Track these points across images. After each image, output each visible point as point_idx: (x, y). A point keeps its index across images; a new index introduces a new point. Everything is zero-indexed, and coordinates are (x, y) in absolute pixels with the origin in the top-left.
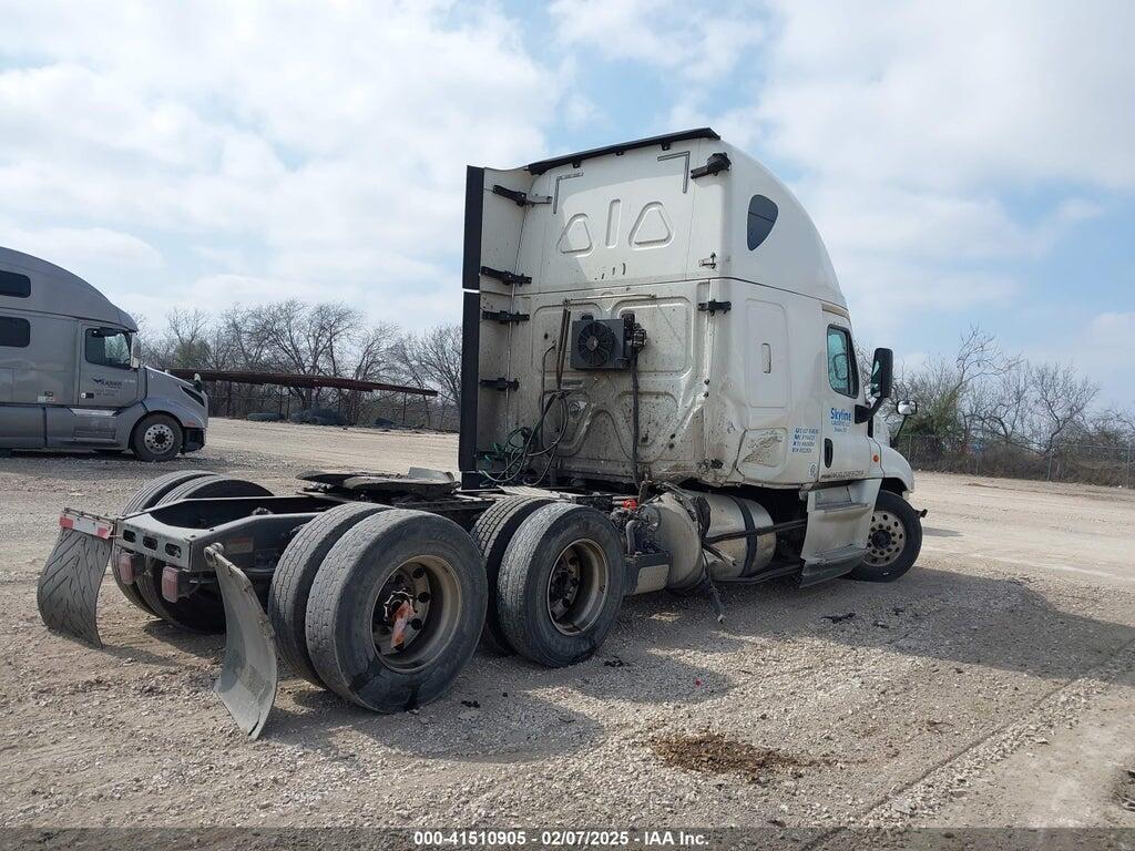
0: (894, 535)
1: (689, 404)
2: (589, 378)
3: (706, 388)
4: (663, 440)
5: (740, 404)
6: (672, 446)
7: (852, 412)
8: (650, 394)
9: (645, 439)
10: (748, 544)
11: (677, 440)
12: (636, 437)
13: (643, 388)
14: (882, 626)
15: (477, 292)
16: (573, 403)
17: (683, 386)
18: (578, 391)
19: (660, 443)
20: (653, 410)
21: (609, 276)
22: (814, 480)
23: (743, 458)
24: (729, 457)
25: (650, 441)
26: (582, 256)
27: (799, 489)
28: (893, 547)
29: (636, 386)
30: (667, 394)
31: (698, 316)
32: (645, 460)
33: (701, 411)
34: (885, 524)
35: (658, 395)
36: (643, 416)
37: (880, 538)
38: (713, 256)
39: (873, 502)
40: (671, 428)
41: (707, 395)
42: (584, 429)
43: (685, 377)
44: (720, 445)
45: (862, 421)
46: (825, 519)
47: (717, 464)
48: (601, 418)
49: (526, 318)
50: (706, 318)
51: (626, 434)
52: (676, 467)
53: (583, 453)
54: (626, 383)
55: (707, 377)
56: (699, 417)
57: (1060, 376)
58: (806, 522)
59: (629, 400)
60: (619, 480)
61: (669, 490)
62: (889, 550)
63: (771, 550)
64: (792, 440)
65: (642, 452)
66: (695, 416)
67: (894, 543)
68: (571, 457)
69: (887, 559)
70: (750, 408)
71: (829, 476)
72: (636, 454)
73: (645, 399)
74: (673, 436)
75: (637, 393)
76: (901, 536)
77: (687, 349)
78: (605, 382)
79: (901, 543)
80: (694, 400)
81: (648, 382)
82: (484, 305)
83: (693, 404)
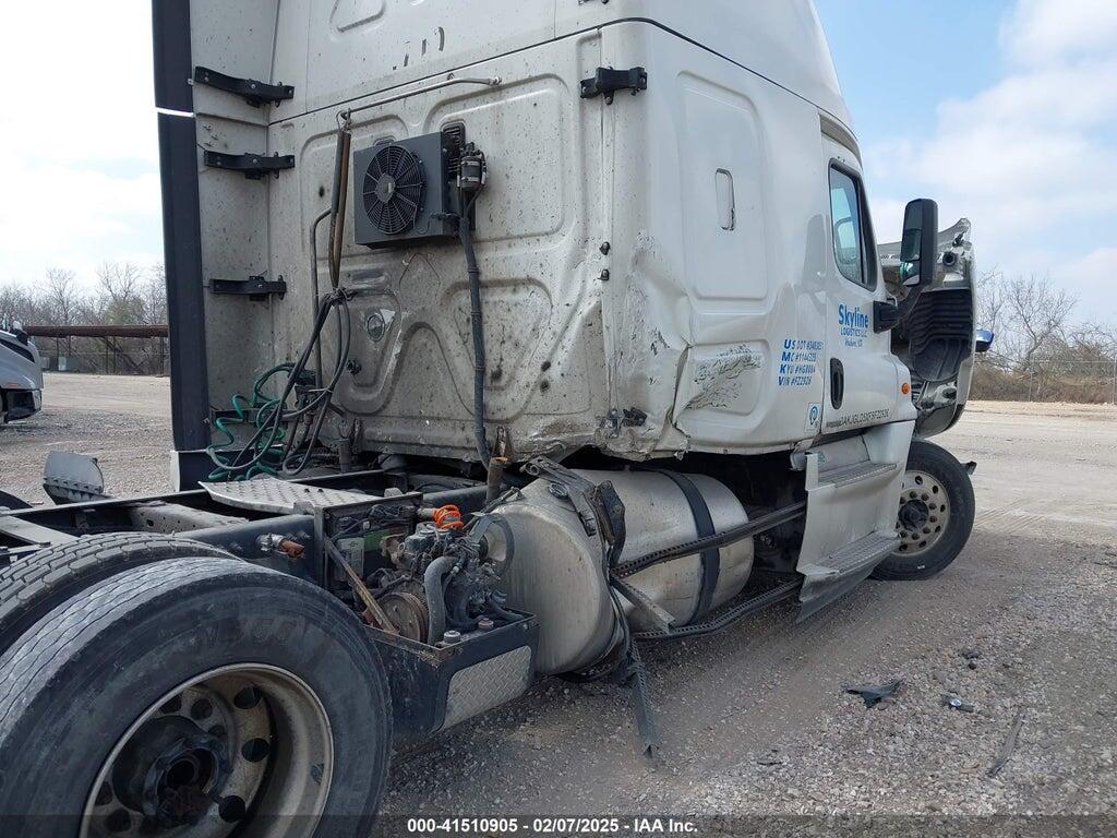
0: (933, 507)
1: (572, 299)
2: (394, 263)
3: (604, 262)
4: (528, 375)
5: (673, 292)
6: (545, 386)
7: (869, 312)
8: (501, 283)
9: (497, 376)
10: (703, 562)
11: (554, 373)
12: (481, 372)
13: (487, 274)
14: (958, 708)
15: (189, 115)
16: (371, 314)
17: (560, 263)
18: (378, 291)
19: (523, 382)
20: (508, 317)
21: (416, 60)
22: (815, 432)
23: (686, 402)
24: (657, 403)
25: (505, 378)
26: (371, 29)
27: (790, 452)
28: (931, 526)
29: (475, 271)
30: (531, 281)
31: (582, 108)
32: (498, 416)
33: (598, 311)
34: (920, 490)
35: (515, 284)
36: (491, 330)
37: (912, 512)
39: (904, 460)
40: (541, 350)
41: (606, 277)
42: (392, 363)
43: (561, 247)
44: (639, 380)
45: (884, 328)
46: (834, 499)
47: (636, 417)
48: (421, 338)
49: (288, 162)
50: (597, 112)
51: (465, 369)
52: (556, 428)
53: (393, 409)
54: (455, 267)
55: (606, 239)
56: (593, 323)
57: (1036, 288)
58: (804, 509)
59: (464, 299)
60: (456, 455)
61: (543, 472)
62: (926, 531)
63: (745, 568)
64: (778, 362)
65: (492, 401)
66: (588, 324)
67: (933, 520)
68: (375, 414)
69: (923, 544)
70: (694, 300)
71: (838, 424)
72: (481, 406)
73: (492, 298)
74: (546, 366)
75: (477, 284)
76: (943, 508)
78: (421, 269)
79: (943, 518)
80: (583, 288)
81: (495, 261)
82: (206, 139)
83: (581, 298)
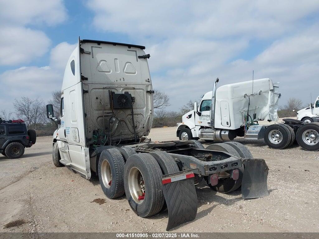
3: (151, 112)
4: (141, 126)
6: (143, 127)
8: (136, 114)
9: (136, 127)
12: (133, 126)
13: (134, 113)
16: (111, 119)
17: (145, 111)
20: (137, 119)
21: (119, 81)
25: (137, 127)
26: (108, 73)
29: (132, 112)
30: (140, 114)
31: (147, 94)
32: (137, 132)
35: (138, 114)
36: (135, 120)
38: (148, 79)
40: (143, 123)
42: (116, 127)
43: (145, 109)
48: (122, 123)
49: (87, 92)
50: (149, 95)
51: (130, 126)
52: (144, 133)
54: (129, 112)
55: (151, 109)
56: (149, 119)
59: (130, 117)
65: (136, 130)
68: (112, 136)
73: (135, 116)
74: (144, 125)
75: (132, 114)
77: (145, 102)
78: (122, 112)
81: (135, 111)
83: (147, 116)
